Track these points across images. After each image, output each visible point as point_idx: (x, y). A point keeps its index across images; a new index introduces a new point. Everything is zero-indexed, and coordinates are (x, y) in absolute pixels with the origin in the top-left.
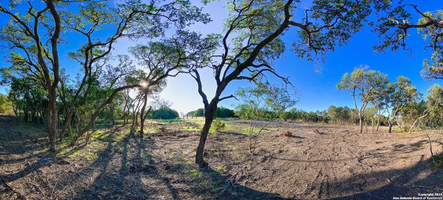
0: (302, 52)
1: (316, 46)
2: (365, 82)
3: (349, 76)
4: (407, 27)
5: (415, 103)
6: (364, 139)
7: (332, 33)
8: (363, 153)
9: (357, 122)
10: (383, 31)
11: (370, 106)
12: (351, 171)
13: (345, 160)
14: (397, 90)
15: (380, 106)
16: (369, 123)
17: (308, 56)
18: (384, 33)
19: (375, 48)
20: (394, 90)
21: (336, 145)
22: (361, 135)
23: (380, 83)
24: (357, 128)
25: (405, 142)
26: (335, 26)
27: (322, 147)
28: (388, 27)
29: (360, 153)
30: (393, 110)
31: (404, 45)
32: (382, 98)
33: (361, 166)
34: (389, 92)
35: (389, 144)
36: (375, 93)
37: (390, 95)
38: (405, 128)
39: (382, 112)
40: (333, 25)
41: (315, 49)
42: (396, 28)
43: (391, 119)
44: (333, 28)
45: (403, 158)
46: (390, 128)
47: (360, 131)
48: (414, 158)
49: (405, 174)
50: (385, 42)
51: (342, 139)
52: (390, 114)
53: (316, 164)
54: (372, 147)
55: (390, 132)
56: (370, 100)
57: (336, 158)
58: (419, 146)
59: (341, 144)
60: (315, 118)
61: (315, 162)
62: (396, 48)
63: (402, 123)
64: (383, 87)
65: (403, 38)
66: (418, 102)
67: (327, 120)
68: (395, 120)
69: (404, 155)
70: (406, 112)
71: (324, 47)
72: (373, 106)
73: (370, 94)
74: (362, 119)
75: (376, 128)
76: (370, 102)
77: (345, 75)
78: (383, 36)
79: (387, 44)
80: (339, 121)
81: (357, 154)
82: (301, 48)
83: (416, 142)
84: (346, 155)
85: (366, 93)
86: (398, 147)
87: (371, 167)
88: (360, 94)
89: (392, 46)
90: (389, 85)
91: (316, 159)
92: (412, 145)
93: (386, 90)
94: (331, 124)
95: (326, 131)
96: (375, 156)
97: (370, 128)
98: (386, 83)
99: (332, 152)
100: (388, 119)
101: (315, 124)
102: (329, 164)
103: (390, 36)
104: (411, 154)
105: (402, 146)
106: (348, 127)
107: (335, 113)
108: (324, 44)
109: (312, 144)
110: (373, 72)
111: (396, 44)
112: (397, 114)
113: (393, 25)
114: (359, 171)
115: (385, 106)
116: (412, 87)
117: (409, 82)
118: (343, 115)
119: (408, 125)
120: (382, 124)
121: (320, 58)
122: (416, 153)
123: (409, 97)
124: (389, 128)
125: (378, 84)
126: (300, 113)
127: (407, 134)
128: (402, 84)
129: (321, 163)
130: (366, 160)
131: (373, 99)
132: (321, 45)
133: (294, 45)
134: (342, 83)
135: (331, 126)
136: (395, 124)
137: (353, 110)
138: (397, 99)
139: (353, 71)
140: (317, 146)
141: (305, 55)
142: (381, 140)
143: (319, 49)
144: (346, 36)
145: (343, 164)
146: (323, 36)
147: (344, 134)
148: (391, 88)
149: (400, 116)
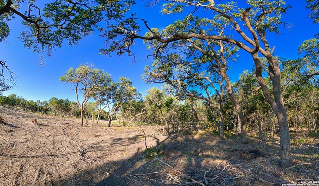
0: (30, 42)
1: (44, 40)
2: (89, 78)
3: (74, 71)
4: (134, 37)
5: (134, 101)
6: (85, 132)
7: (60, 32)
8: (85, 147)
9: (78, 114)
10: (111, 37)
11: (92, 100)
12: (75, 166)
13: (66, 154)
14: (118, 89)
15: (102, 102)
16: (90, 116)
17: (35, 47)
18: (111, 38)
19: (101, 50)
20: (115, 88)
21: (56, 138)
22: (82, 128)
23: (103, 81)
24: (78, 121)
25: (123, 136)
26: (64, 26)
27: (41, 139)
28: (116, 34)
29: (82, 147)
30: (114, 106)
31: (129, 52)
32: (104, 95)
33: (85, 160)
34: (111, 90)
35: (107, 138)
36: (98, 90)
37: (111, 92)
38: (124, 123)
39: (102, 107)
40: (62, 25)
41: (43, 43)
42: (124, 36)
43: (110, 114)
44: (62, 28)
45: (121, 150)
46: (110, 123)
47: (80, 124)
48: (130, 151)
49: (123, 165)
50: (112, 47)
51: (62, 132)
52: (111, 109)
53: (35, 160)
54: (93, 141)
55: (109, 126)
56: (91, 95)
57: (57, 152)
58: (135, 140)
59: (61, 137)
60: (35, 108)
61: (33, 157)
62: (121, 53)
63: (121, 118)
64: (106, 85)
65: (129, 46)
66: (137, 100)
67: (46, 111)
68: (115, 115)
69: (121, 148)
70: (125, 109)
71: (51, 43)
72: (95, 101)
73: (92, 89)
74: (83, 112)
75: (96, 121)
76: (91, 97)
77: (71, 70)
78: (110, 41)
79: (113, 49)
80: (58, 113)
81: (79, 148)
82: (29, 39)
83: (133, 136)
84: (67, 149)
85: (88, 88)
86: (116, 141)
87: (95, 160)
88: (83, 89)
89: (117, 51)
90: (111, 84)
91: (34, 154)
92: (129, 139)
93: (109, 87)
94: (51, 116)
95: (45, 123)
96: (98, 149)
97: (90, 121)
98: (109, 81)
99: (52, 146)
100: (108, 113)
101: (33, 114)
102: (50, 159)
103: (118, 42)
104: (128, 147)
105: (120, 139)
106: (68, 119)
107: (56, 104)
108: (52, 40)
109: (29, 136)
110: (97, 70)
111: (122, 49)
112: (116, 110)
113: (122, 33)
114: (84, 166)
115: (106, 102)
116: (133, 88)
117: (130, 83)
118: (64, 107)
119: (126, 120)
120: (102, 118)
121: (46, 52)
122: (132, 146)
123: (130, 96)
124: (108, 122)
125: (101, 82)
126: (19, 100)
127: (125, 129)
128: (123, 84)
129: (40, 158)
130: (89, 154)
131: (95, 95)
132: (49, 40)
133: (23, 34)
134: (66, 76)
135: (50, 117)
136: (115, 118)
137: (75, 104)
138: (118, 97)
139: (78, 67)
140: (35, 138)
141: (32, 46)
142: (100, 134)
143: (46, 43)
144: (76, 38)
145: (64, 159)
146: (52, 33)
147: (64, 126)
148: (113, 87)
149: (119, 112)
